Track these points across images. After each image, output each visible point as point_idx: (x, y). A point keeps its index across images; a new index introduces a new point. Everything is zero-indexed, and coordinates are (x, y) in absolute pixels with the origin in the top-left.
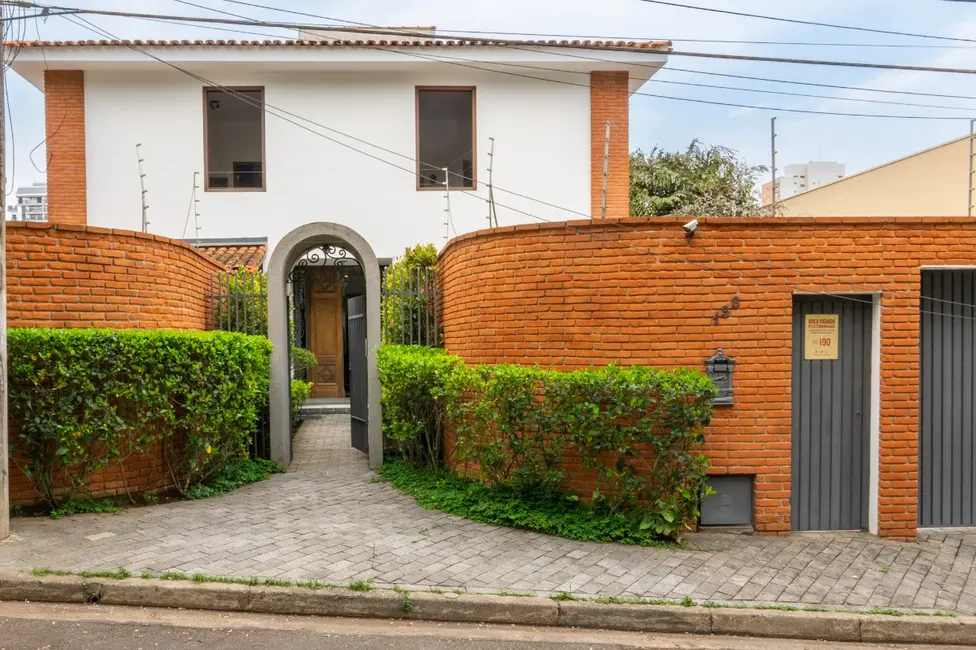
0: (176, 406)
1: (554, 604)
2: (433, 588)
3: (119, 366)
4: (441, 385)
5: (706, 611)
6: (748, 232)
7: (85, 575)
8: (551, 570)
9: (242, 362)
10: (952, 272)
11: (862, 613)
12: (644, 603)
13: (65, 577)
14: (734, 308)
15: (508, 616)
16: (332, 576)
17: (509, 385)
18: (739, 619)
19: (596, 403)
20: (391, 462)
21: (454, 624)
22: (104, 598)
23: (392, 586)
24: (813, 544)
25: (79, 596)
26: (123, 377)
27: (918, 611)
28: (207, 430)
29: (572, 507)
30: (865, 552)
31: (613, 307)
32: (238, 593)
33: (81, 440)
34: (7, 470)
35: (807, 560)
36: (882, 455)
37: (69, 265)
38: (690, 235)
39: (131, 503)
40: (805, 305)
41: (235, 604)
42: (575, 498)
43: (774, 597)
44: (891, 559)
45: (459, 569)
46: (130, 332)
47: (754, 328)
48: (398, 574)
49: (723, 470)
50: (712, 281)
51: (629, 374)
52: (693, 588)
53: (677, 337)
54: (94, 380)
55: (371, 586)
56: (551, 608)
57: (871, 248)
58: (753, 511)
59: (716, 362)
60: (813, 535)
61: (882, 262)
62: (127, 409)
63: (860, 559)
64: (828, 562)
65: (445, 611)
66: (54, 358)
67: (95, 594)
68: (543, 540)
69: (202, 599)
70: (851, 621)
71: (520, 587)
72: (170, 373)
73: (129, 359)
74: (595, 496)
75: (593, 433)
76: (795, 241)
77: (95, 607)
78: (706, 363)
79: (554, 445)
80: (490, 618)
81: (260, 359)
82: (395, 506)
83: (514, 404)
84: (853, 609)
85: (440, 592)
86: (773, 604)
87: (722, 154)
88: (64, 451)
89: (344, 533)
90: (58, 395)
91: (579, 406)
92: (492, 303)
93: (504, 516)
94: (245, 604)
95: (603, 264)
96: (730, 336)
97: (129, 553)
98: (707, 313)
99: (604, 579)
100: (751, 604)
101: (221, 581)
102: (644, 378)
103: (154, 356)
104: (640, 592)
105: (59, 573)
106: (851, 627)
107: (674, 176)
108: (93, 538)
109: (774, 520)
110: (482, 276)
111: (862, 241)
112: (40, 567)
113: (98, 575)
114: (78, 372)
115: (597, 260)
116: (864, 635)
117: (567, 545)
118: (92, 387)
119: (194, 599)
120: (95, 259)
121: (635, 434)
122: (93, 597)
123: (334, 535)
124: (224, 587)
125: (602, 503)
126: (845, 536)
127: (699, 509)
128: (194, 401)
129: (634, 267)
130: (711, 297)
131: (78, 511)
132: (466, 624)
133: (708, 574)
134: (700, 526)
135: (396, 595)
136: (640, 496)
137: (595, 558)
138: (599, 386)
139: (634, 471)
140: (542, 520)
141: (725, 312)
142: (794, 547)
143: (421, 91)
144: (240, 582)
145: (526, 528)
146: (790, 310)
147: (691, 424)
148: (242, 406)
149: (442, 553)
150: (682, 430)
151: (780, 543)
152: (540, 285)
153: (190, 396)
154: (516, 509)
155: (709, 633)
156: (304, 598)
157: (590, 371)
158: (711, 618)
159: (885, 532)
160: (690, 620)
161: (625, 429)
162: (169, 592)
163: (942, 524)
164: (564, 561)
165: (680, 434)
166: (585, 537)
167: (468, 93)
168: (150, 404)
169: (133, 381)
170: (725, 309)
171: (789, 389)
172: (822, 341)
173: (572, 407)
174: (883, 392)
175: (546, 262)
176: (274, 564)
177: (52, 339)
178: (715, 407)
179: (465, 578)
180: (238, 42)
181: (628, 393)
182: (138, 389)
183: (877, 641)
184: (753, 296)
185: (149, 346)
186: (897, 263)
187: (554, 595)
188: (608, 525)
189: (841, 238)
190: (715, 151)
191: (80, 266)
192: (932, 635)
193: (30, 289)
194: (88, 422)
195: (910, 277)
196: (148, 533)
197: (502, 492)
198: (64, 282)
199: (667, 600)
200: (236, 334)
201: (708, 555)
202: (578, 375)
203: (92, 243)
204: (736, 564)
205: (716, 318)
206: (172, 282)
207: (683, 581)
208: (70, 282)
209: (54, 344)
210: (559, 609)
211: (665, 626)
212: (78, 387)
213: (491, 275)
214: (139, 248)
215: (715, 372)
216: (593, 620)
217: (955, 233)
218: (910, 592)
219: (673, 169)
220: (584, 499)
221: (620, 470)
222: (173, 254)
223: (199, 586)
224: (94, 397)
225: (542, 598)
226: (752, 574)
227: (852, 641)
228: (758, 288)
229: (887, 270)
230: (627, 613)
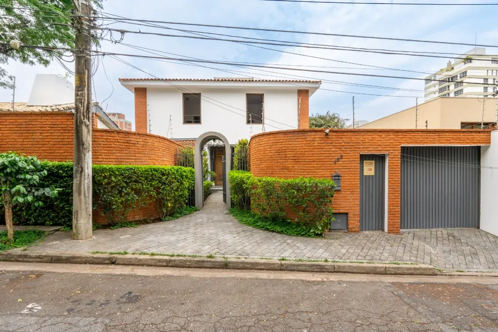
0: (157, 191)
1: (279, 262)
2: (237, 256)
3: (134, 178)
4: (246, 184)
5: (332, 264)
6: (345, 134)
7: (111, 254)
8: (280, 248)
9: (182, 176)
10: (410, 147)
11: (386, 264)
12: (311, 261)
13: (104, 254)
14: (341, 158)
15: (263, 267)
16: (203, 252)
17: (268, 184)
18: (344, 267)
19: (296, 190)
20: (233, 207)
21: (243, 270)
22: (116, 263)
23: (223, 256)
24: (367, 236)
25: (107, 262)
26: (136, 181)
27: (405, 262)
28: (168, 198)
29: (289, 224)
30: (384, 239)
31: (302, 158)
32: (166, 260)
33: (121, 203)
34: (91, 214)
35: (365, 242)
36: (389, 206)
37: (121, 144)
38: (327, 134)
39: (143, 223)
40: (363, 158)
41: (165, 264)
42: (290, 221)
43: (355, 258)
44: (393, 241)
45: (248, 248)
46: (139, 166)
47: (348, 165)
48: (226, 250)
49: (337, 211)
50: (334, 150)
51: (307, 180)
52: (328, 254)
53: (322, 168)
54: (126, 183)
55: (215, 256)
56: (278, 264)
57: (385, 139)
58: (347, 225)
59: (335, 176)
60: (367, 232)
61: (388, 144)
62: (138, 192)
63: (382, 242)
64: (373, 242)
65: (240, 265)
66: (111, 175)
67: (113, 261)
68: (278, 235)
69: (153, 262)
70: (382, 267)
71: (268, 255)
72: (154, 180)
73: (138, 175)
74: (296, 220)
75: (295, 200)
76: (360, 137)
77: (113, 266)
78: (332, 176)
79: (282, 203)
80: (257, 268)
81: (189, 175)
82: (231, 223)
83: (269, 190)
84: (384, 262)
85: (239, 258)
86: (356, 261)
87: (336, 115)
88: (114, 207)
89: (211, 234)
90: (112, 187)
91: (290, 191)
92: (263, 157)
93: (266, 227)
94: (169, 264)
95: (298, 144)
96: (339, 168)
97: (131, 244)
98: (332, 160)
99: (298, 251)
100: (348, 261)
101: (161, 255)
102: (312, 181)
103: (148, 174)
104: (310, 256)
105: (102, 253)
106: (383, 270)
107: (322, 122)
108: (121, 237)
109: (354, 228)
110: (260, 148)
111: (382, 137)
112: (95, 250)
113: (116, 254)
114: (119, 180)
115: (296, 143)
116: (387, 272)
117: (286, 237)
118: (125, 185)
119: (149, 262)
120: (130, 142)
121: (309, 200)
122: (113, 262)
123: (208, 235)
124: (161, 257)
125: (298, 223)
126: (377, 233)
127: (330, 225)
128: (163, 189)
129: (308, 145)
130: (334, 155)
131: (121, 227)
132: (248, 270)
133: (333, 248)
134: (330, 230)
135: (223, 260)
136: (310, 221)
137: (296, 242)
138: (297, 184)
139: (308, 213)
140: (279, 229)
141: (338, 160)
142: (361, 237)
143: (247, 95)
144: (168, 255)
145: (273, 231)
146: (359, 159)
147: (327, 197)
148: (182, 190)
149: (243, 242)
150: (324, 199)
151: (356, 236)
152: (278, 151)
153: (162, 188)
154: (270, 225)
155: (333, 272)
156: (190, 261)
157: (294, 179)
158: (334, 267)
159: (390, 231)
160: (327, 267)
161: (305, 199)
162: (141, 260)
163: (407, 228)
164: (285, 244)
165: (323, 200)
166: (292, 234)
167: (262, 95)
168: (147, 190)
169: (141, 183)
170: (338, 159)
171: (359, 185)
172: (369, 169)
173: (288, 191)
174: (389, 186)
175: (280, 144)
176: (183, 247)
177: (110, 168)
178: (335, 191)
179: (249, 252)
180: (193, 79)
181: (306, 186)
182: (143, 185)
183: (392, 274)
184: (347, 155)
185: (146, 171)
186: (393, 144)
187: (280, 258)
188: (300, 230)
189: (376, 136)
190: (334, 114)
191: (125, 144)
192: (411, 272)
193: (107, 152)
194: (123, 197)
195: (397, 149)
196: (142, 235)
197: (265, 219)
198: (120, 149)
199: (319, 260)
200: (180, 167)
201: (334, 241)
202: (290, 180)
203: (130, 137)
204: (342, 244)
205: (335, 162)
206: (160, 150)
207: (325, 252)
208: (122, 149)
209: (111, 170)
210: (281, 264)
211: (318, 270)
212: (119, 185)
213: (263, 148)
214: (147, 139)
215: (335, 179)
216: (293, 268)
217: (412, 134)
218: (401, 255)
219: (322, 119)
220: (292, 221)
221: (304, 212)
222: (160, 141)
223: (152, 257)
224: (126, 188)
225: (275, 260)
226: (347, 248)
227: (383, 274)
228: (348, 152)
229: (390, 146)
230: (305, 265)
